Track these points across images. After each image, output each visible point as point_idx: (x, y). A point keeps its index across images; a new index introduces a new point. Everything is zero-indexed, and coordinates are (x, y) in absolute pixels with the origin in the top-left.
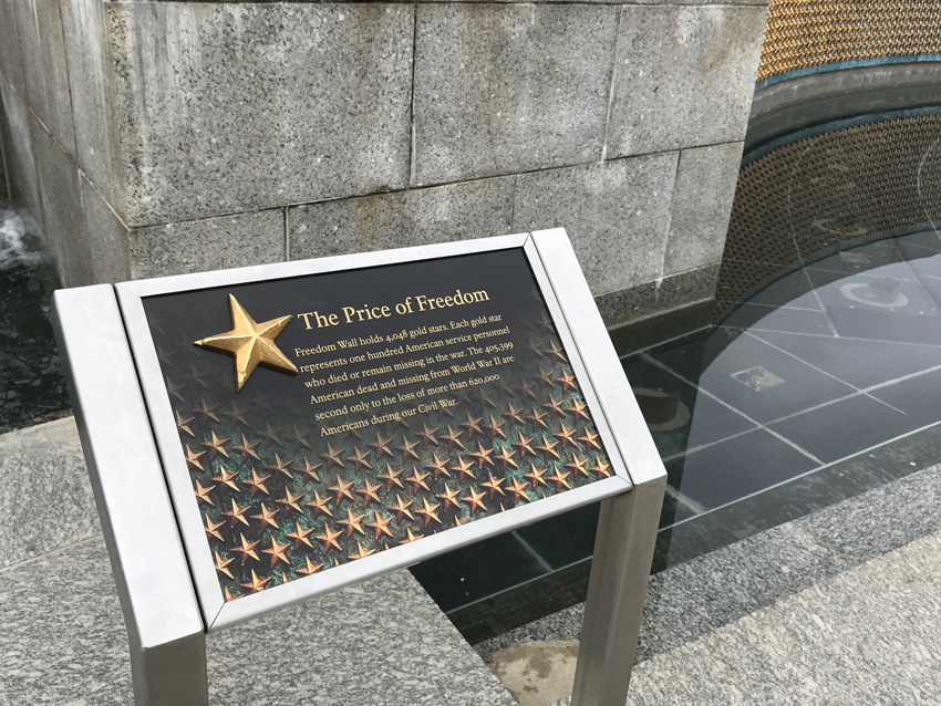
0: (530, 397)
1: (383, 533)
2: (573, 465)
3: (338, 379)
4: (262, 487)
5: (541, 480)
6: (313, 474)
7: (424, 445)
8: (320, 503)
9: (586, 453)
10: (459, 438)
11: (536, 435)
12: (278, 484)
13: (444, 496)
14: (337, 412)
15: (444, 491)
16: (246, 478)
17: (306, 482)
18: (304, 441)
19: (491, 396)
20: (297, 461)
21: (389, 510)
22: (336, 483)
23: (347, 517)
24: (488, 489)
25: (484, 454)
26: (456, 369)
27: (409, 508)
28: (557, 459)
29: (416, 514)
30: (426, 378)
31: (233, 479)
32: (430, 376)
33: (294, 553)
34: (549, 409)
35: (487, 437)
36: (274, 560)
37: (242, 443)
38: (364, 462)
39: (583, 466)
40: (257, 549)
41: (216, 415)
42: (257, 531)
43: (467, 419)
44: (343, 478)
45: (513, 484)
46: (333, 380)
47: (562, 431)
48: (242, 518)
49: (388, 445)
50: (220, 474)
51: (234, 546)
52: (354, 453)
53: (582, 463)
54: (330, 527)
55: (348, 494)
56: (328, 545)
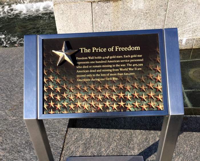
0: (143, 81)
1: (86, 109)
2: (150, 104)
3: (85, 67)
4: (59, 91)
5: (137, 106)
6: (72, 90)
7: (104, 89)
8: (72, 98)
9: (156, 101)
10: (115, 89)
11: (141, 93)
12: (63, 90)
13: (105, 103)
14: (83, 76)
15: (106, 102)
16: (56, 88)
17: (70, 92)
18: (72, 82)
19: (129, 79)
20: (69, 86)
21: (89, 104)
22: (77, 94)
23: (78, 103)
24: (119, 105)
25: (122, 95)
26: (121, 69)
27: (95, 104)
28: (145, 101)
29: (96, 106)
30: (111, 71)
31: (53, 87)
33: (62, 108)
34: (148, 86)
35: (124, 90)
36: (57, 108)
37: (57, 79)
38: (86, 90)
40: (54, 105)
41: (53, 71)
42: (55, 100)
43: (120, 84)
44: (79, 93)
45: (128, 105)
46: (84, 67)
47: (150, 93)
48: (52, 97)
49: (94, 87)
50: (50, 85)
51: (49, 103)
52: (84, 87)
53: (154, 104)
54: (72, 104)
55: (79, 97)
56: (71, 108)
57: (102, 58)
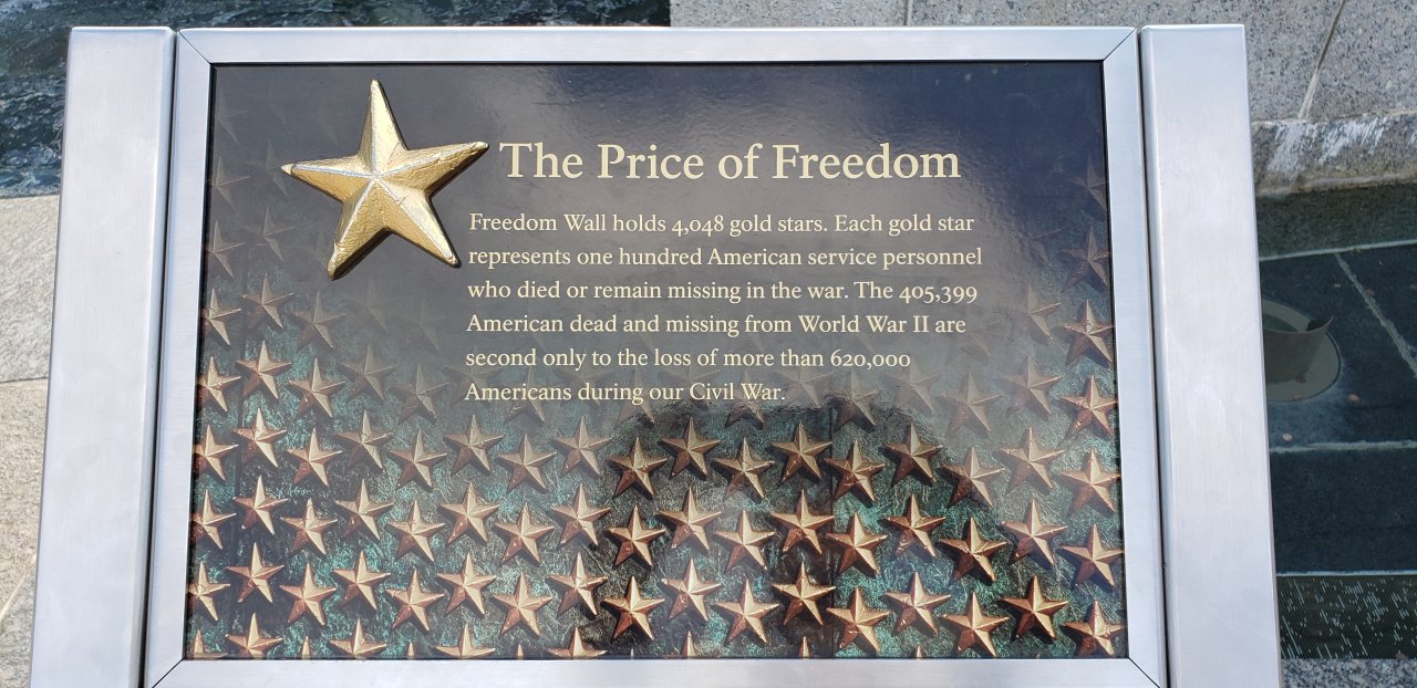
1: (522, 623)
2: (1023, 604)
3: (538, 292)
4: (320, 470)
5: (926, 615)
6: (423, 471)
8: (417, 529)
9: (1071, 585)
10: (760, 473)
11: (954, 513)
12: (352, 469)
13: (680, 586)
14: (512, 359)
15: (684, 576)
16: (297, 445)
17: (403, 481)
18: (427, 402)
20: (401, 436)
21: (550, 581)
22: (462, 500)
23: (461, 571)
24: (786, 599)
25: (805, 522)
26: (808, 323)
27: (594, 588)
28: (987, 580)
29: (605, 605)
30: (731, 328)
31: (272, 441)
32: (741, 327)
33: (339, 608)
36: (297, 610)
37: (309, 377)
38: (535, 473)
39: (1050, 613)
40: (275, 581)
41: (281, 313)
42: (283, 549)
43: (794, 437)
44: (480, 493)
45: (851, 605)
46: (528, 291)
48: (265, 518)
50: (252, 426)
51: (235, 562)
52: (519, 449)
53: (1049, 606)
54: (420, 580)
55: (478, 525)
56: (406, 613)
57: (669, 225)
